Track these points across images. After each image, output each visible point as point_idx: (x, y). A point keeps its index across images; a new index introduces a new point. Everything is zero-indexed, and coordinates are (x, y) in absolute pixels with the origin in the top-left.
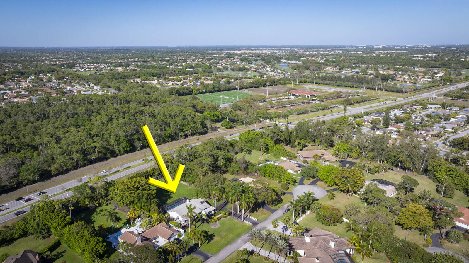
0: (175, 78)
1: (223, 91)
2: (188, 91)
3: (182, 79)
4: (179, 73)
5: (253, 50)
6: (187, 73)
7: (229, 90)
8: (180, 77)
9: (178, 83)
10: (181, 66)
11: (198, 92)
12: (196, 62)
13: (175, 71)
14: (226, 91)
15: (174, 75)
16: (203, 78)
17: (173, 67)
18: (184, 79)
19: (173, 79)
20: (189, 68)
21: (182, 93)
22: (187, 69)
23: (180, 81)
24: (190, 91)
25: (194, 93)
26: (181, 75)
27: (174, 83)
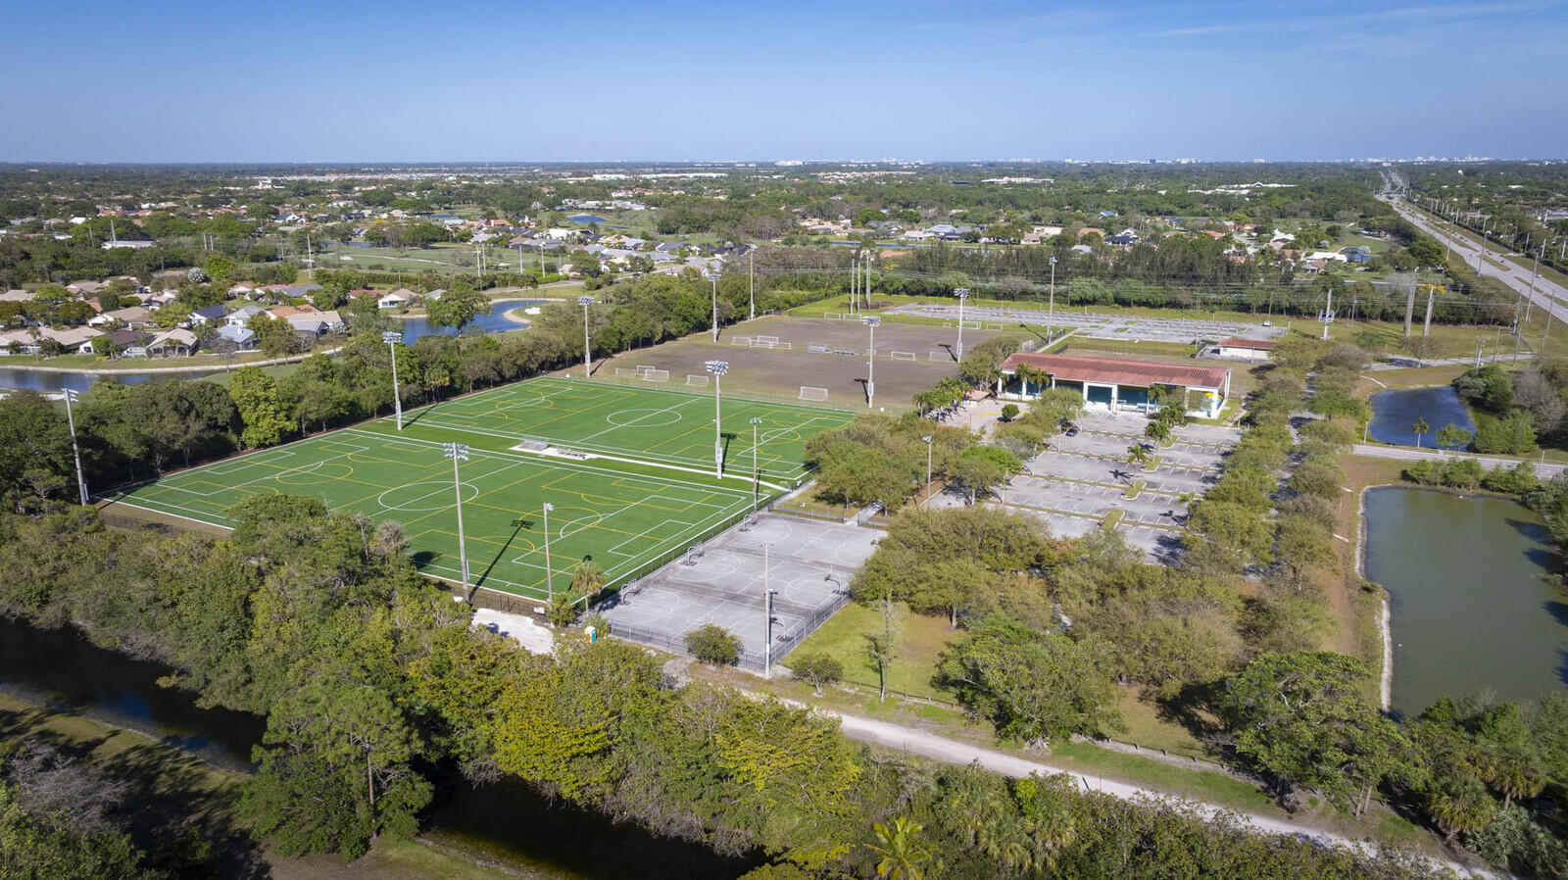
0: (30, 297)
1: (480, 384)
2: (196, 427)
3: (96, 305)
4: (56, 266)
5: (395, 173)
6: (117, 265)
7: (524, 373)
8: (73, 287)
9: (66, 337)
10: (66, 228)
11: (292, 426)
12: (148, 213)
13: (27, 256)
14: (502, 380)
15: (25, 279)
16: (241, 288)
17: (16, 235)
18: (111, 303)
19: (20, 308)
20: (120, 238)
21: (133, 451)
22: (108, 246)
23: (81, 322)
24: (213, 425)
25: (251, 435)
26: (79, 278)
27: (23, 336)
